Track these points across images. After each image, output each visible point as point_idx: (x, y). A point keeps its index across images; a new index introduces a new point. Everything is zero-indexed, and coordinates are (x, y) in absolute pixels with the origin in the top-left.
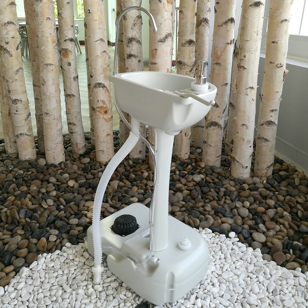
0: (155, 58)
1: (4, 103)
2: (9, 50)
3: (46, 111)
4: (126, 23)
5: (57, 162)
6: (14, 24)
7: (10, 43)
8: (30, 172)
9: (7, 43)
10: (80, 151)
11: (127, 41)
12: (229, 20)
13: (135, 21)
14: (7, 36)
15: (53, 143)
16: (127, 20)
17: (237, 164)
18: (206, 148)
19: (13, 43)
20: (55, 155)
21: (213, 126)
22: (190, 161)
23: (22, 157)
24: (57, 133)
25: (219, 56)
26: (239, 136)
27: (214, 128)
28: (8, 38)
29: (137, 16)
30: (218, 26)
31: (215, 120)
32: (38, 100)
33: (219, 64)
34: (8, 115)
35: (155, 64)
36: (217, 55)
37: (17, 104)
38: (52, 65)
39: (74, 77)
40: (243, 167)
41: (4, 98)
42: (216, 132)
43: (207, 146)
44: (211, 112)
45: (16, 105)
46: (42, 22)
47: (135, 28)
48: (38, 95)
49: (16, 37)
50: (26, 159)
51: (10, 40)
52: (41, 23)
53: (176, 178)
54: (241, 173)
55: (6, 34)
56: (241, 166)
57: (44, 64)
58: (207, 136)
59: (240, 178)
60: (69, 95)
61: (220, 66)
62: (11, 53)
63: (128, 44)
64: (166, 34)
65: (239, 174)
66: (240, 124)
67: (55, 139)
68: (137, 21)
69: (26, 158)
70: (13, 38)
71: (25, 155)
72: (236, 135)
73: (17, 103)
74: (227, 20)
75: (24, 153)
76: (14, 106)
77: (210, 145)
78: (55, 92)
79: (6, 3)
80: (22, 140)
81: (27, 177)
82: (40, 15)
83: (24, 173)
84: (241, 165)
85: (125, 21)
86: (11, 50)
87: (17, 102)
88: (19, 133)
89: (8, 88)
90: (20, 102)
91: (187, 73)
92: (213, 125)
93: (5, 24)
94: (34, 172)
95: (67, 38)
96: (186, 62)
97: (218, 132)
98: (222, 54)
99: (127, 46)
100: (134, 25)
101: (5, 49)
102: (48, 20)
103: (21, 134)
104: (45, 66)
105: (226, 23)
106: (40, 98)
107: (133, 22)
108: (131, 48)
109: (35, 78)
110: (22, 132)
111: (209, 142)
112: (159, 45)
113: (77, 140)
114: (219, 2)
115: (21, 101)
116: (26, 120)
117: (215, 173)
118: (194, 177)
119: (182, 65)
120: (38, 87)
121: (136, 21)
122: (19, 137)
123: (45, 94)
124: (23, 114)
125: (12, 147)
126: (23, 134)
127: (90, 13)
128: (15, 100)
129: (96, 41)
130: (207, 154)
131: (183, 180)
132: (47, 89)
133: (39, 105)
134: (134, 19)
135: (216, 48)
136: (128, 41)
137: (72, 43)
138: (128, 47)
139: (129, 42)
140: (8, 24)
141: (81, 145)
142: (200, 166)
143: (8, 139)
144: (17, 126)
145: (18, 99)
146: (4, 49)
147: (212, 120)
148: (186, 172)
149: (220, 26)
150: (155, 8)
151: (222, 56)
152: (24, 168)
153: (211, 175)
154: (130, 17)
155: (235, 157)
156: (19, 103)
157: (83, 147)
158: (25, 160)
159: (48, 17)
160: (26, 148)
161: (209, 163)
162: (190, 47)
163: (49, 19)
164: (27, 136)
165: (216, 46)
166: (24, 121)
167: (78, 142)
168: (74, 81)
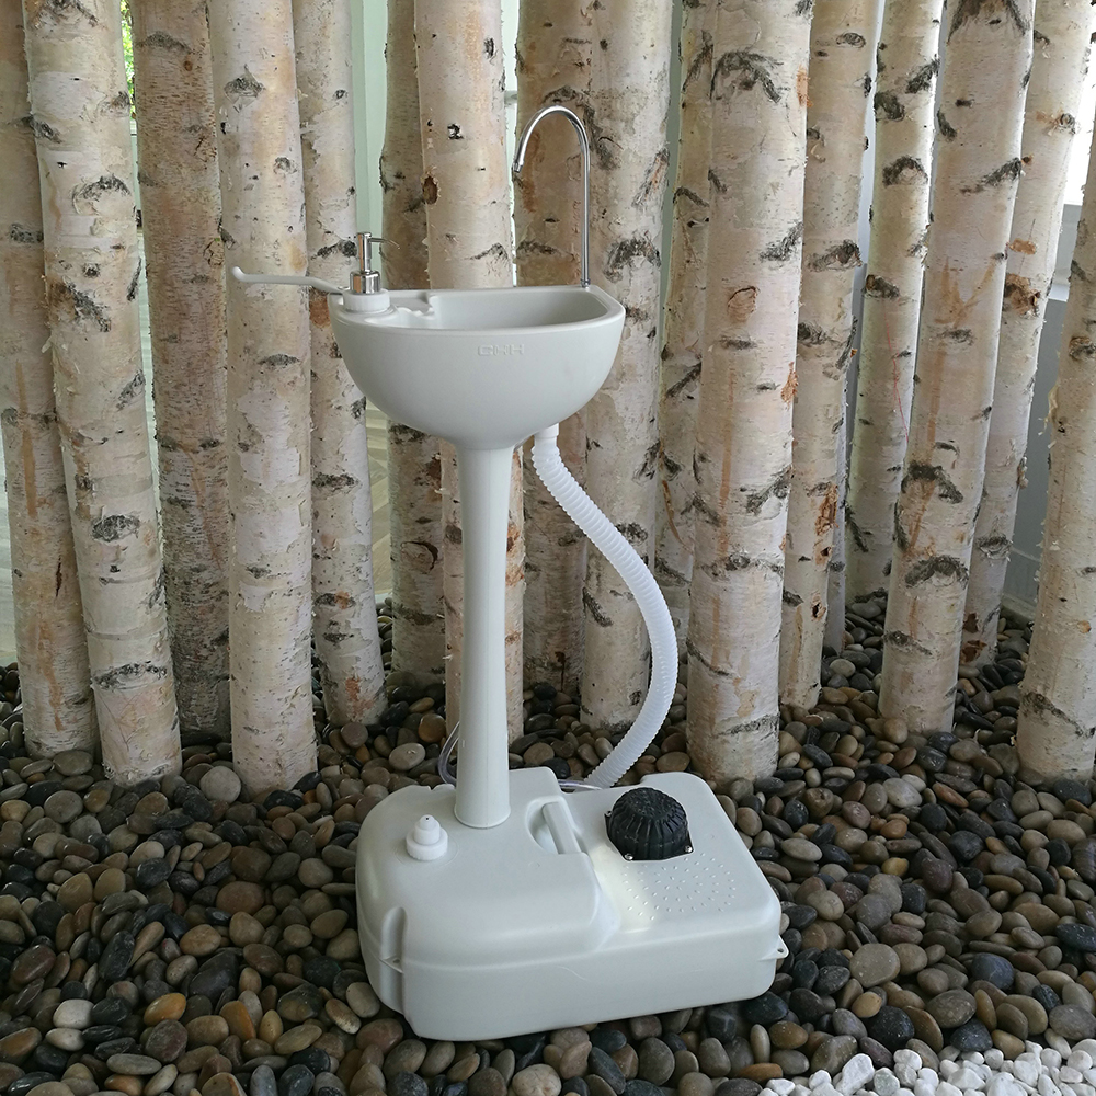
0: (744, 321)
1: (35, 533)
2: (96, 302)
3: (253, 561)
4: (613, 183)
5: (290, 780)
6: (124, 188)
7: (104, 271)
8: (197, 847)
9: (92, 273)
10: (367, 712)
11: (612, 252)
12: (1006, 169)
13: (649, 171)
14: (95, 241)
15: (276, 697)
16: (616, 172)
17: (1054, 721)
18: (907, 664)
19: (115, 269)
20: (283, 747)
21: (938, 577)
22: (834, 716)
23: (123, 769)
24: (297, 650)
25: (967, 307)
26: (1068, 613)
27: (944, 580)
28: (96, 250)
29: (659, 154)
30: (964, 191)
31: (946, 553)
32: (184, 507)
33: (967, 334)
34: (54, 582)
35: (747, 345)
36: (957, 300)
37: (116, 537)
38: (293, 360)
39: (355, 404)
40: (1077, 733)
41: (39, 510)
42: (948, 596)
43: (909, 653)
44: (931, 522)
45: (113, 543)
46: (256, 178)
47: (648, 203)
48: (183, 488)
49: (127, 245)
50: (144, 778)
51: (103, 257)
52: (253, 181)
53: (824, 803)
54: (1068, 757)
55: (88, 231)
56: (1073, 728)
57: (259, 359)
58: (912, 616)
59: (1067, 776)
60: (331, 480)
61: (968, 342)
62: (106, 314)
63: (614, 266)
64: (791, 226)
65: (1061, 761)
66: (1076, 566)
67: (286, 680)
68: (658, 171)
69: (143, 770)
70: (118, 247)
71: (141, 758)
72: (1056, 611)
73: (116, 533)
74: (999, 167)
75: (134, 753)
76: (105, 547)
77: (927, 652)
78: (299, 478)
79: (99, 97)
80: (129, 696)
81: (192, 873)
82: (246, 147)
83: (166, 852)
84: (1070, 725)
85: (608, 174)
86: (106, 301)
87: (118, 529)
88: (118, 665)
89: (81, 469)
90: (132, 527)
91: (829, 370)
92: (937, 569)
93: (88, 191)
94: (216, 844)
95: (331, 241)
96: (825, 330)
97: (957, 598)
98: (977, 298)
99: (608, 274)
100: (647, 191)
101: (81, 300)
102: (280, 171)
103: (127, 670)
104: (263, 368)
105: (996, 178)
106: (195, 498)
107: (641, 178)
108: (625, 281)
109: (175, 412)
110: (133, 661)
111: (922, 639)
112: (766, 270)
113: (358, 668)
114: (969, 98)
115: (137, 523)
116: (151, 605)
117: (957, 761)
118: (892, 793)
119: (808, 341)
120: (186, 450)
121: (653, 173)
122: (116, 681)
123: (250, 488)
124: (139, 580)
125: (64, 724)
126: (136, 666)
127: (457, 138)
128: (110, 522)
129: (479, 257)
130: (911, 686)
131: (855, 812)
132: (268, 465)
133: (189, 530)
134: (647, 167)
135: (952, 273)
136: (614, 257)
137: (349, 262)
138: (612, 280)
139: (618, 260)
140: (99, 191)
141: (370, 688)
142: (889, 739)
143: (47, 691)
144: (110, 637)
145: (122, 517)
146: (76, 298)
147: (935, 550)
148: (849, 773)
149: (969, 191)
150: (750, 123)
151: (976, 303)
152: (158, 828)
153: (945, 771)
154: (631, 157)
155: (1048, 696)
156: (126, 531)
157: (378, 694)
158: (139, 780)
159: (283, 156)
160: (146, 726)
161: (918, 720)
162: (844, 270)
163: (288, 163)
164: (152, 676)
165: (950, 266)
166: (144, 608)
167: (359, 674)
168: (355, 421)
